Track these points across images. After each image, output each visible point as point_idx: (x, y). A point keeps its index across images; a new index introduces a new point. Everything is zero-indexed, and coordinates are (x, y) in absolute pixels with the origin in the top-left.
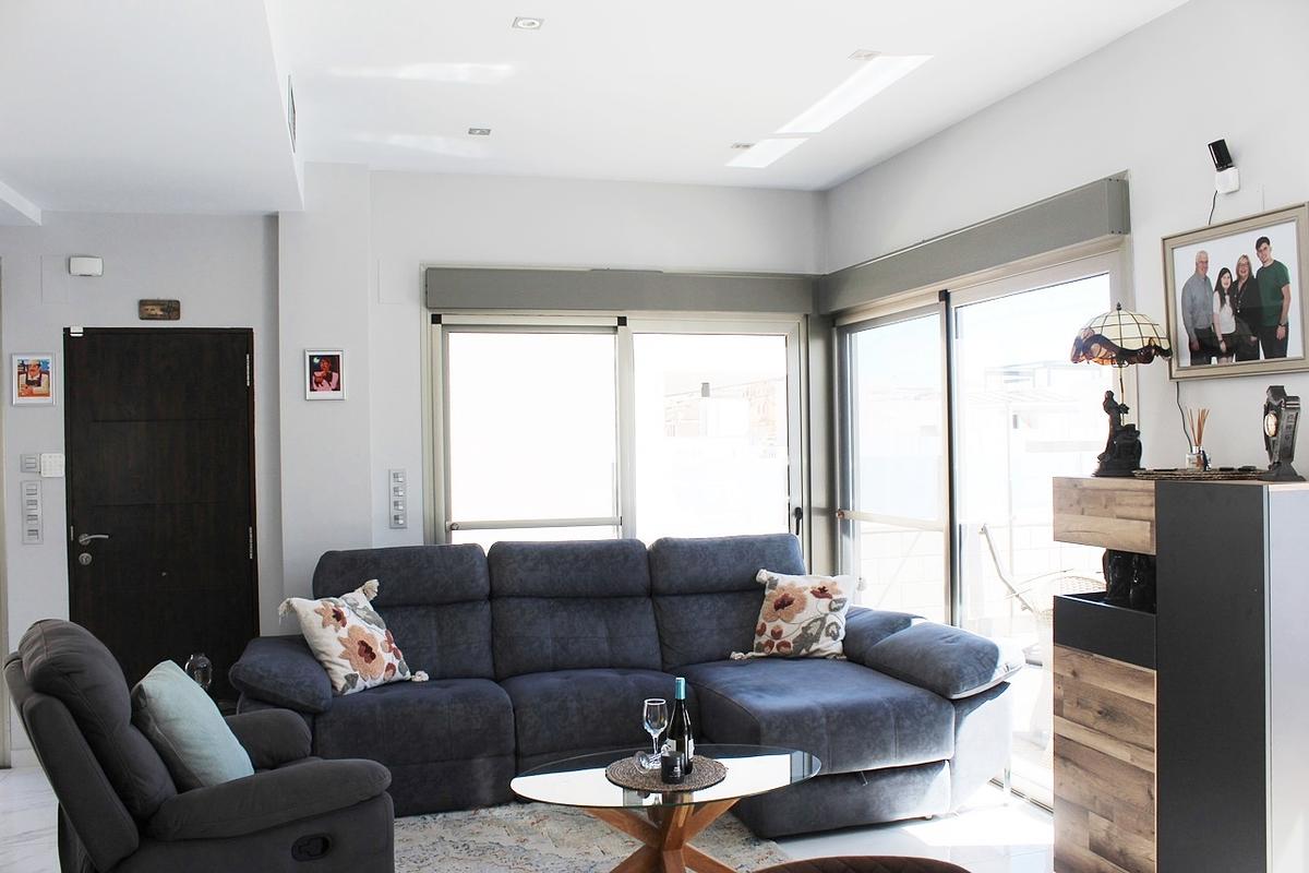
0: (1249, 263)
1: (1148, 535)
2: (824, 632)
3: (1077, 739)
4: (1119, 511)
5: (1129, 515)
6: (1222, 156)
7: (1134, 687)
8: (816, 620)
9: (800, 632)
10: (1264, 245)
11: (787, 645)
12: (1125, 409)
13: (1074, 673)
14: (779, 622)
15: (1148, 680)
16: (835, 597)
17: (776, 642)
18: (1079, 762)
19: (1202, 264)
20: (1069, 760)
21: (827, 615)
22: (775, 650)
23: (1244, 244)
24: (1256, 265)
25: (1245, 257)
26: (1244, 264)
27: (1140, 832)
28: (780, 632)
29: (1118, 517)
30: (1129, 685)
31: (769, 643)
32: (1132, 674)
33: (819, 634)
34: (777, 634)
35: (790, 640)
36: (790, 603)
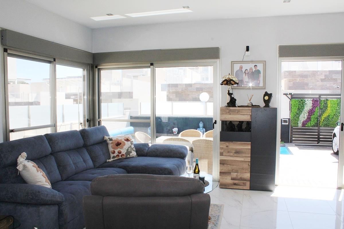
0: (252, 69)
1: (249, 118)
2: (132, 150)
3: (227, 159)
4: (241, 113)
5: (244, 114)
6: (248, 49)
7: (245, 146)
8: (129, 147)
9: (126, 151)
10: (256, 66)
11: (124, 155)
12: (232, 94)
13: (227, 146)
14: (119, 149)
15: (248, 144)
16: (131, 141)
17: (120, 155)
18: (228, 164)
19: (241, 68)
20: (224, 164)
21: (131, 146)
22: (120, 157)
23: (252, 66)
24: (254, 70)
25: (251, 68)
26: (251, 69)
27: (246, 173)
28: (121, 152)
29: (241, 115)
30: (244, 146)
31: (118, 156)
32: (244, 144)
33: (131, 151)
34: (119, 152)
35: (124, 153)
36: (121, 144)
